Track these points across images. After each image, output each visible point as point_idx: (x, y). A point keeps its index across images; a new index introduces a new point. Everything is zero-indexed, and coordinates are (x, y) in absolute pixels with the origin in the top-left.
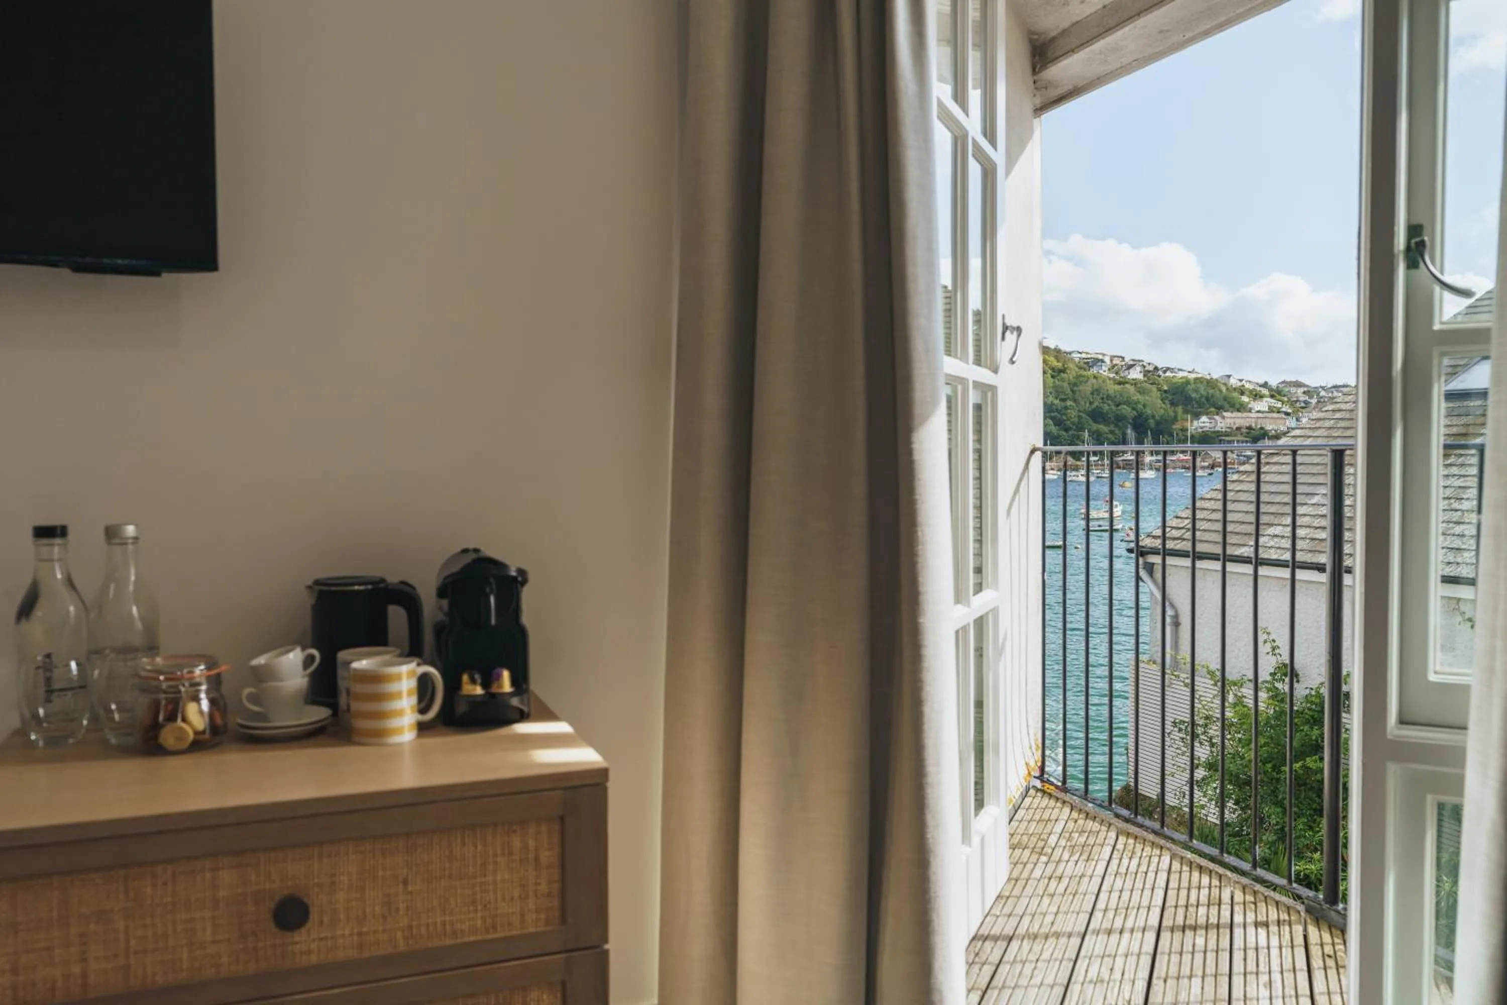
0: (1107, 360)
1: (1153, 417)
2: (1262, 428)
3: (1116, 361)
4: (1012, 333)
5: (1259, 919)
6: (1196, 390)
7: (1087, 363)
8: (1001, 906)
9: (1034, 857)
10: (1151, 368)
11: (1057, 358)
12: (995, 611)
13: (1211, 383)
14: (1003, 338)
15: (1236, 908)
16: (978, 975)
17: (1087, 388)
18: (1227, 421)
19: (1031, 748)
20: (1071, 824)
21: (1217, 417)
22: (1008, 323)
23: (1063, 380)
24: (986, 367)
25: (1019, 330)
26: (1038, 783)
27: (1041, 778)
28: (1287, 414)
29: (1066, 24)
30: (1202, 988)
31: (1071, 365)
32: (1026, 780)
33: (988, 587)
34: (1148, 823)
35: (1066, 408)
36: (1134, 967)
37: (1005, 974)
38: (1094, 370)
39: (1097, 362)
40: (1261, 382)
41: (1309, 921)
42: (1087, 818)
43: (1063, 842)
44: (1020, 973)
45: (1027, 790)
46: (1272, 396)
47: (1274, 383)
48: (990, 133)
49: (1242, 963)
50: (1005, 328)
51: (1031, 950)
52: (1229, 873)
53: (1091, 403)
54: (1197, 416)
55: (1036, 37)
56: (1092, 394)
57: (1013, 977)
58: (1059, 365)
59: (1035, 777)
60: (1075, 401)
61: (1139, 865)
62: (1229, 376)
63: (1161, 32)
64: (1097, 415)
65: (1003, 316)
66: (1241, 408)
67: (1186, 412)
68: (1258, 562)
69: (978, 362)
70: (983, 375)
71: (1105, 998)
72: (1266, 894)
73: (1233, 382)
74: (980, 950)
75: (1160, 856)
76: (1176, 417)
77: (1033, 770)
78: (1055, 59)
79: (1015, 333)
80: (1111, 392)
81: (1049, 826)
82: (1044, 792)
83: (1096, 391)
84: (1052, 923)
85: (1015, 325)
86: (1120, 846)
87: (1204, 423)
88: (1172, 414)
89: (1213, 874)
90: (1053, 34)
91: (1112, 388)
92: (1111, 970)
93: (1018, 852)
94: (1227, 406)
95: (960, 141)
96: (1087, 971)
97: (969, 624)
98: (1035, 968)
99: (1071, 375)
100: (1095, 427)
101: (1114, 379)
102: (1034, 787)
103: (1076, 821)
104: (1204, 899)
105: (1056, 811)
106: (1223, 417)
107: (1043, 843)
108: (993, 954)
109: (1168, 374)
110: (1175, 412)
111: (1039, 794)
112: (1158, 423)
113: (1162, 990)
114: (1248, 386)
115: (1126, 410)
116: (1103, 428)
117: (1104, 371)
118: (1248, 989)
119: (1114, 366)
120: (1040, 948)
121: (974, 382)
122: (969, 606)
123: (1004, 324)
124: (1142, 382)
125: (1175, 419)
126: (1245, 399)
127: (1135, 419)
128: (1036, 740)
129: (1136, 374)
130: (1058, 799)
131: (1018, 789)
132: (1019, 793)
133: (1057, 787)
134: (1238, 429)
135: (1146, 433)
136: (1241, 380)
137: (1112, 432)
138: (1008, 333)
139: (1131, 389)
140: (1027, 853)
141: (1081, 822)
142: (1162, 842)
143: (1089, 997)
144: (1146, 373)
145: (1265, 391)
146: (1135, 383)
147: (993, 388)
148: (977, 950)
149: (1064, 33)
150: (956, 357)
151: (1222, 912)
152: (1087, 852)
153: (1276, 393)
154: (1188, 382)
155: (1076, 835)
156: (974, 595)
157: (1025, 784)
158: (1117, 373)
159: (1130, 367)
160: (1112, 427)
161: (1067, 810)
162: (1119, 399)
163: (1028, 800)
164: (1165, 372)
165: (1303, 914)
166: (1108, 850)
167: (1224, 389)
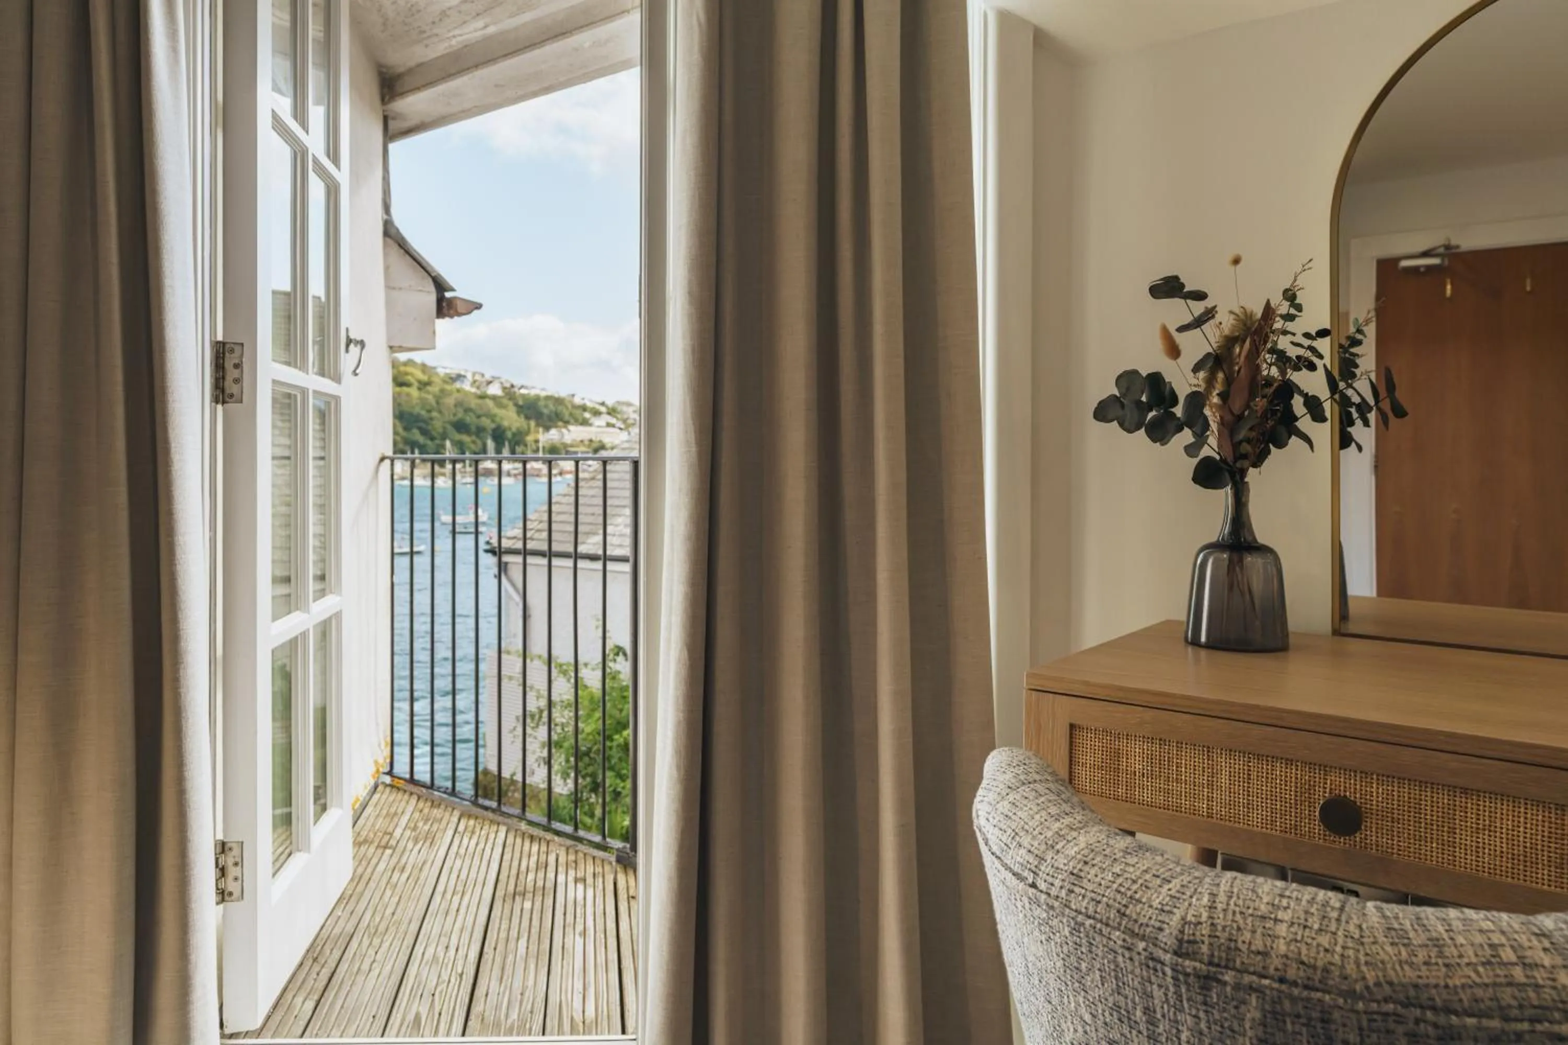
0: (469, 376)
1: (510, 429)
2: (600, 441)
3: (477, 377)
4: (356, 346)
5: (578, 876)
6: (546, 406)
7: (451, 378)
8: (343, 906)
9: (380, 851)
10: (508, 385)
11: (424, 372)
12: (338, 615)
13: (559, 401)
14: (347, 351)
15: (560, 869)
16: (315, 980)
17: (450, 401)
18: (573, 434)
19: (379, 745)
20: (417, 815)
21: (564, 430)
22: (352, 336)
23: (428, 393)
24: (330, 378)
25: (362, 344)
26: (388, 779)
27: (390, 773)
28: (621, 429)
29: (412, 63)
30: (527, 948)
31: (435, 379)
32: (373, 777)
33: (331, 593)
34: (487, 803)
35: (431, 419)
36: (467, 942)
37: (343, 974)
38: (458, 385)
39: (459, 377)
40: (600, 401)
41: (618, 869)
42: (432, 806)
43: (408, 833)
44: (359, 969)
45: (376, 787)
46: (609, 413)
47: (610, 403)
48: (333, 154)
49: (562, 916)
50: (349, 341)
51: (371, 944)
52: (556, 838)
53: (455, 415)
54: (547, 429)
55: (384, 70)
56: (456, 406)
57: (351, 976)
58: (424, 378)
59: (384, 773)
60: (440, 412)
61: (477, 844)
62: (573, 395)
63: (496, 86)
64: (461, 427)
65: (347, 330)
66: (585, 423)
67: (538, 425)
68: (605, 558)
69: (322, 373)
70: (326, 385)
71: (439, 976)
72: (586, 851)
73: (577, 401)
74: (319, 955)
75: (497, 832)
76: (529, 428)
77: (382, 766)
78: (402, 94)
79: (359, 347)
80: (473, 406)
81: (396, 819)
82: (392, 786)
83: (458, 404)
84: (393, 914)
85: (359, 339)
86: (461, 828)
87: (554, 435)
88: (526, 427)
89: (542, 841)
90: (401, 70)
91: (474, 403)
92: (447, 947)
93: (363, 849)
94: (572, 421)
95: (300, 155)
96: (423, 954)
97: (308, 630)
98: (374, 961)
99: (435, 389)
100: (458, 437)
101: (475, 394)
102: (383, 783)
103: (421, 811)
104: (533, 865)
105: (403, 803)
106: (569, 431)
107: (388, 837)
108: (332, 956)
109: (523, 391)
110: (529, 425)
111: (388, 789)
112: (514, 435)
113: (491, 957)
114: (589, 404)
115: (486, 422)
116: (466, 438)
117: (467, 387)
118: (566, 940)
119: (475, 382)
120: (379, 940)
121: (315, 392)
122: (308, 612)
123: (348, 337)
124: (500, 397)
125: (528, 432)
126: (587, 415)
127: (494, 430)
128: (385, 738)
129: (495, 390)
130: (405, 791)
131: (366, 787)
132: (367, 791)
133: (405, 780)
134: (582, 441)
135: (503, 445)
136: (583, 399)
137: (474, 442)
138: (352, 346)
139: (490, 403)
140: (372, 849)
141: (426, 811)
142: (500, 819)
143: (424, 979)
144: (504, 389)
145: (603, 409)
146: (494, 398)
147: (337, 399)
148: (315, 955)
149: (410, 71)
150: (296, 367)
151: (548, 875)
152: (430, 839)
153: (612, 412)
154: (538, 398)
155: (420, 824)
156: (314, 601)
157: (372, 782)
158: (478, 388)
159: (489, 383)
160: (474, 438)
161: (413, 800)
162: (479, 412)
163: (376, 796)
164: (520, 389)
165: (614, 863)
166: (450, 833)
167: (570, 407)
